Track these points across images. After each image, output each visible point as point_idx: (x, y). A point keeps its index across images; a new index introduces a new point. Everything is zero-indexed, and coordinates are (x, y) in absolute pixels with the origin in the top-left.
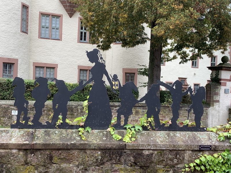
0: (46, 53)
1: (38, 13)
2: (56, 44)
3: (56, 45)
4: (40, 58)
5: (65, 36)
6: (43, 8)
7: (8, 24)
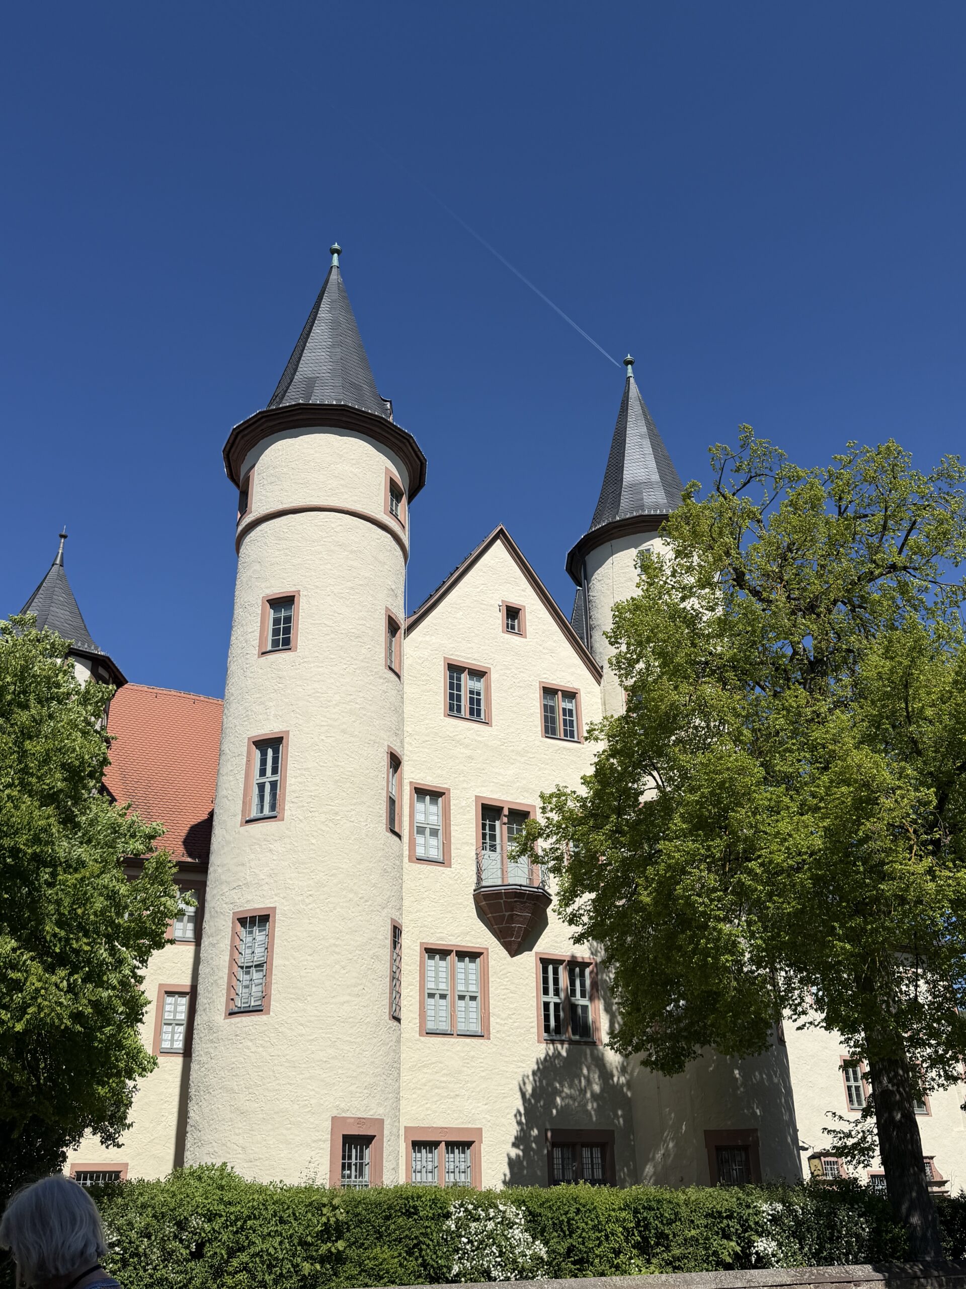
0: (443, 1088)
1: (418, 948)
2: (472, 1053)
3: (473, 1057)
4: (427, 1109)
5: (498, 1020)
6: (432, 931)
7: (358, 995)
